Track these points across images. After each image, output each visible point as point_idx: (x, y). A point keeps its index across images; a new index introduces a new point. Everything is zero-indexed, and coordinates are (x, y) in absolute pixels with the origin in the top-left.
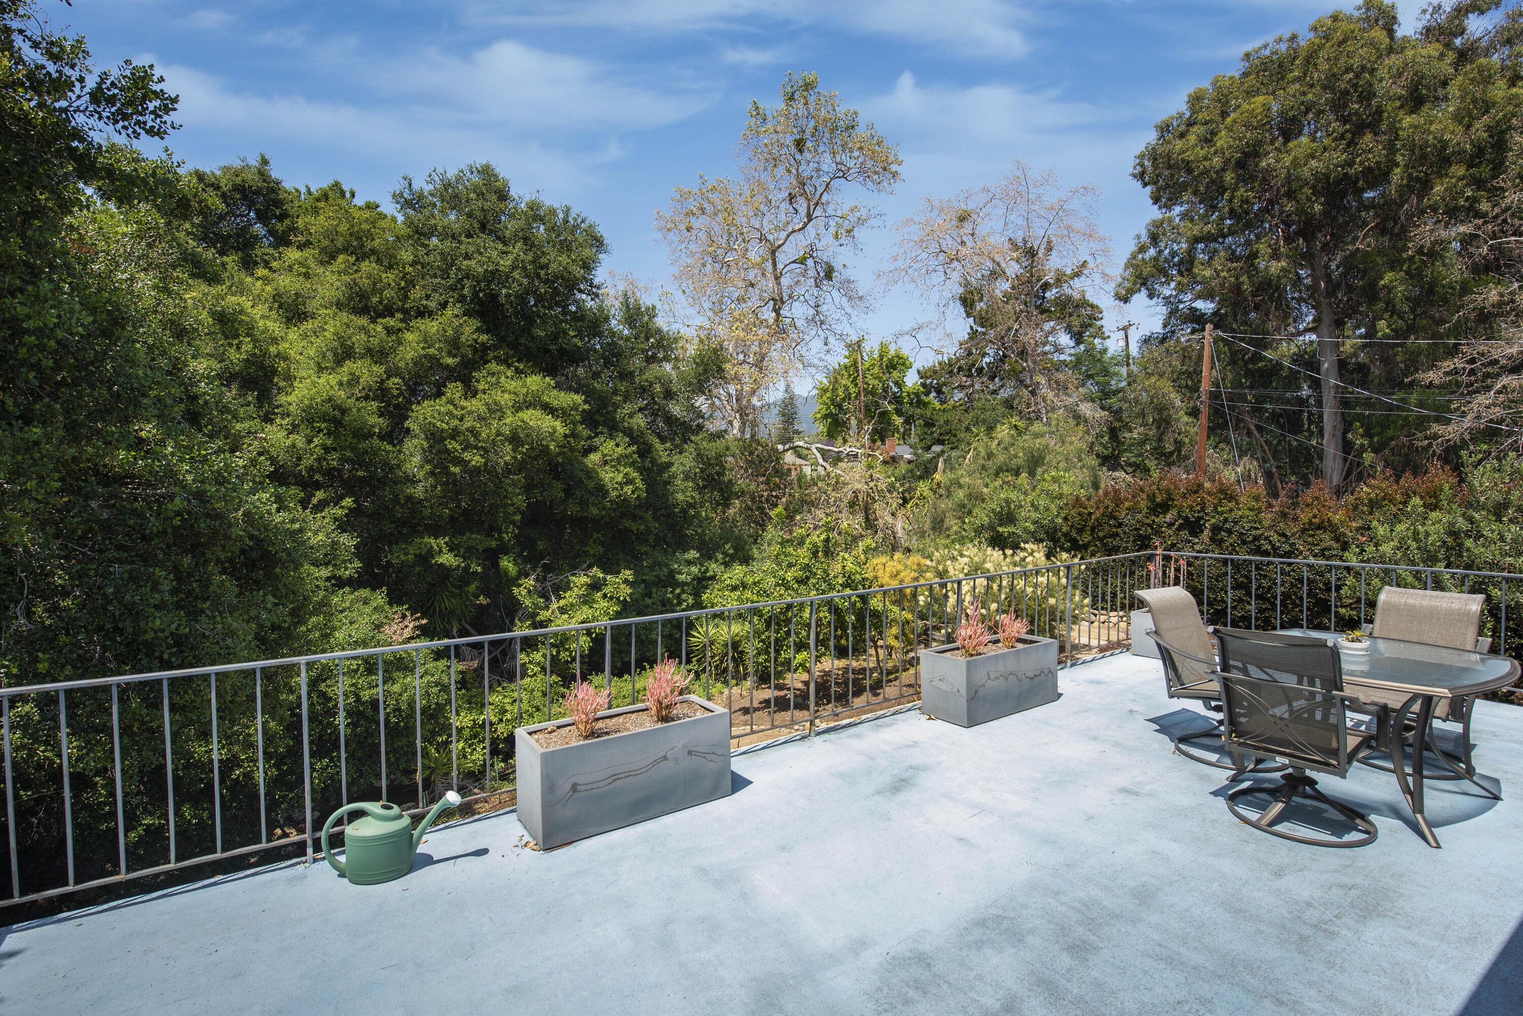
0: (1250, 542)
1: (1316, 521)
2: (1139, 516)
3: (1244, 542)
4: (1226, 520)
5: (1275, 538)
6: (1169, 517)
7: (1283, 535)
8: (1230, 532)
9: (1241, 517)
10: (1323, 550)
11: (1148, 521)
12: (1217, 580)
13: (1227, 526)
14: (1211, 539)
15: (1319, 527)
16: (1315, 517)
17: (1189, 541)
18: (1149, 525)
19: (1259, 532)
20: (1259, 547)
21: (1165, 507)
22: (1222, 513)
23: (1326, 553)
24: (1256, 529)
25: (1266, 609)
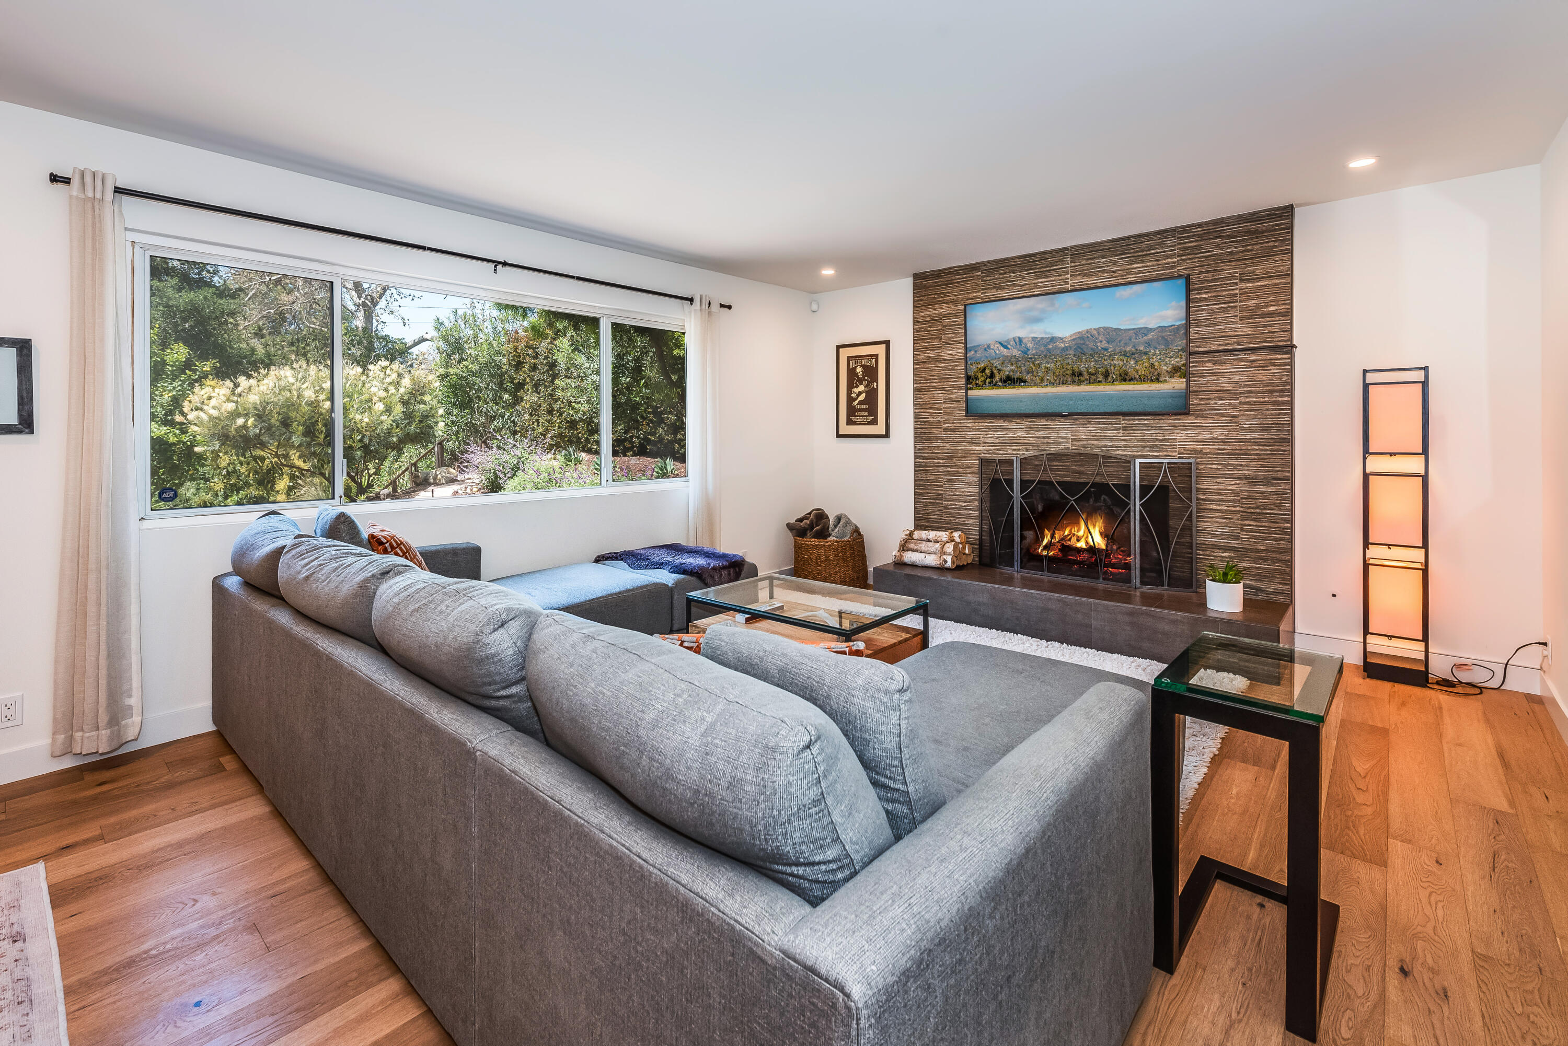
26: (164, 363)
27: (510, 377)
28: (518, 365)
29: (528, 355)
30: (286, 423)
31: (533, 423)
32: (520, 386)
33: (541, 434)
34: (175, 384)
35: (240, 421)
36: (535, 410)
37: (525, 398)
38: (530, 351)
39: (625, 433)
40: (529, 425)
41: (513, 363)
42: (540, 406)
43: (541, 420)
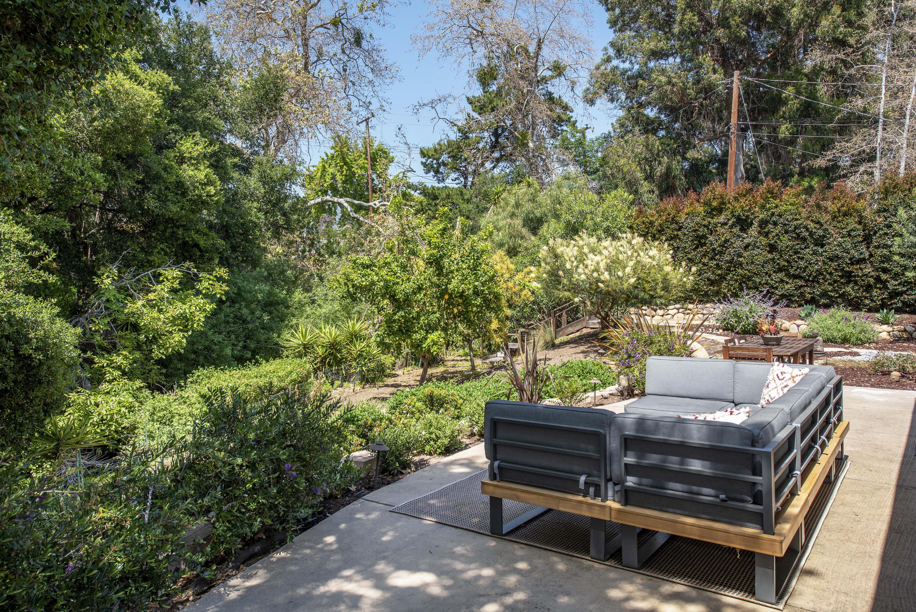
0: (792, 232)
1: (844, 209)
2: (698, 219)
3: (786, 232)
4: (773, 214)
5: (812, 225)
6: (722, 219)
7: (818, 223)
8: (775, 224)
9: (785, 211)
10: (849, 232)
11: (705, 223)
12: (763, 266)
13: (774, 219)
14: (759, 233)
15: (845, 214)
16: (843, 206)
17: (739, 236)
18: (705, 226)
19: (799, 222)
20: (798, 235)
21: (720, 210)
22: (769, 209)
23: (853, 234)
24: (797, 220)
25: (801, 286)
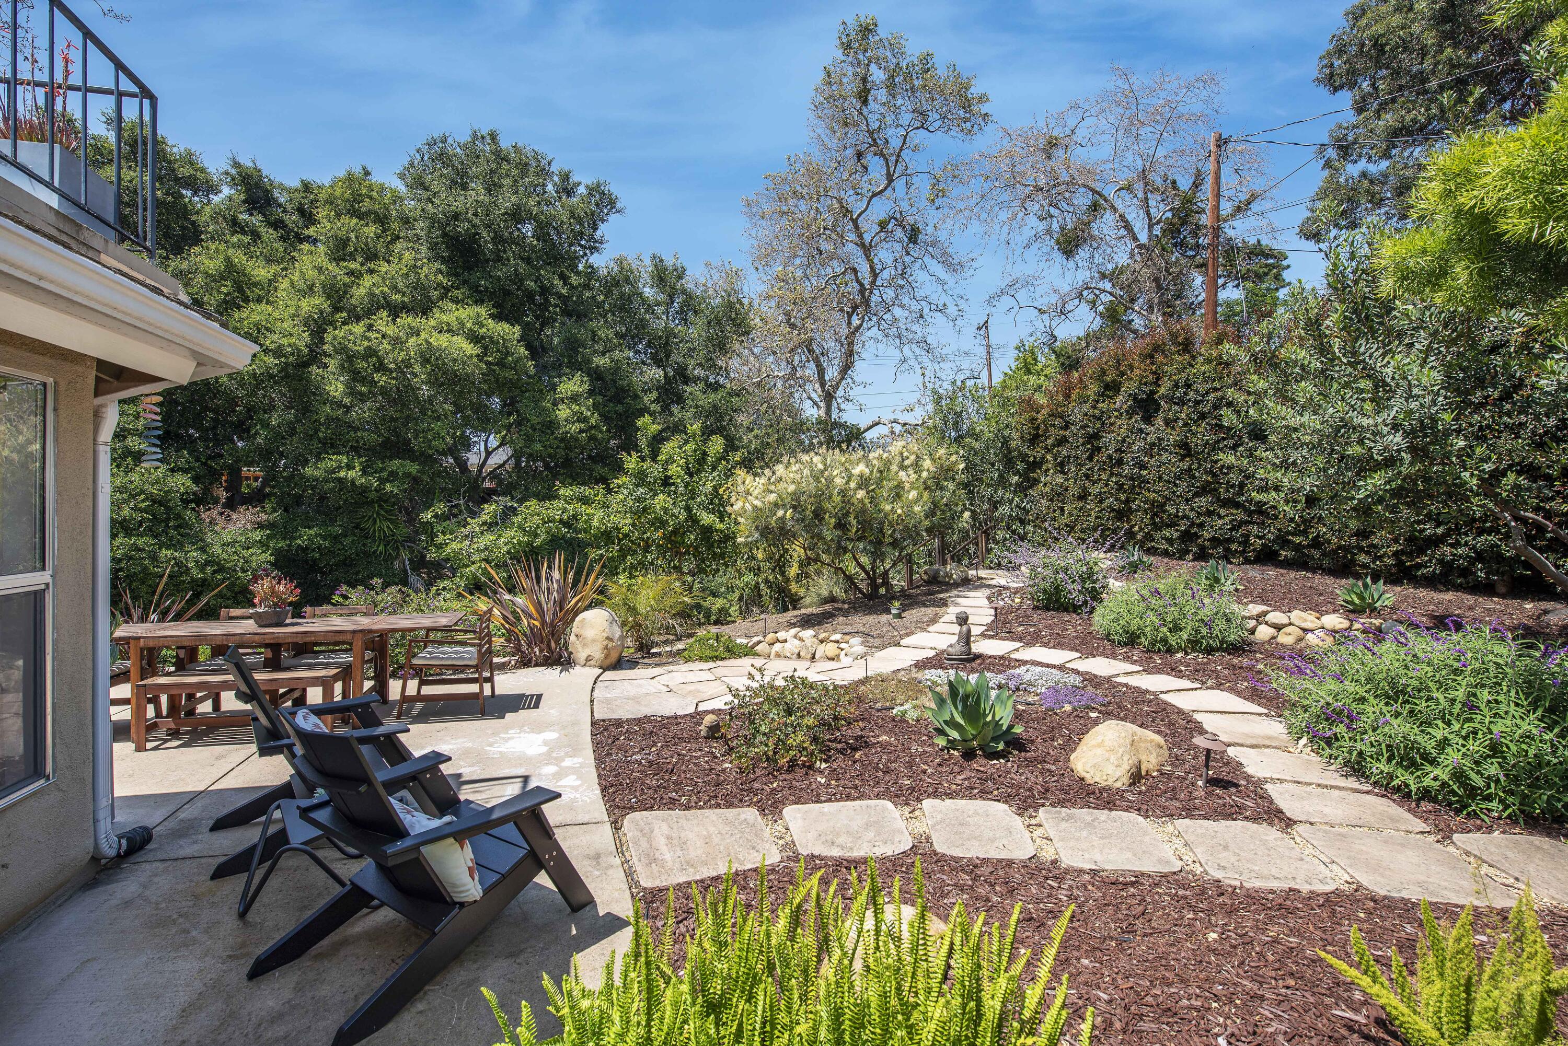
2: (1086, 407)
6: (1118, 402)
8: (1182, 403)
17: (1140, 431)
18: (1095, 417)
21: (1117, 388)
26: (705, 453)
27: (1020, 454)
28: (1034, 440)
29: (1053, 425)
30: (818, 514)
31: (1054, 511)
32: (1036, 465)
33: (1067, 525)
34: (715, 474)
35: (780, 513)
36: (1059, 495)
37: (1042, 480)
38: (1057, 421)
39: (1231, 530)
40: (1047, 514)
41: (1029, 437)
42: (1066, 490)
43: (1067, 508)
